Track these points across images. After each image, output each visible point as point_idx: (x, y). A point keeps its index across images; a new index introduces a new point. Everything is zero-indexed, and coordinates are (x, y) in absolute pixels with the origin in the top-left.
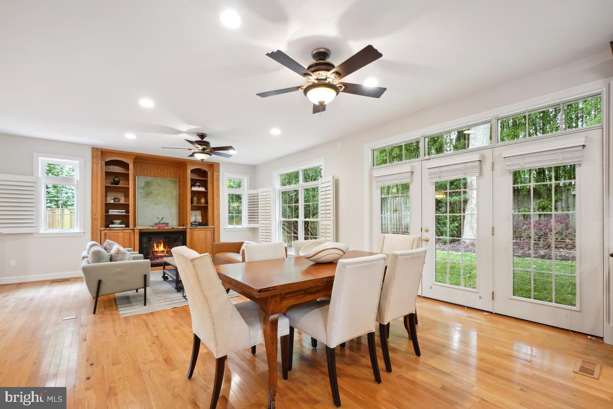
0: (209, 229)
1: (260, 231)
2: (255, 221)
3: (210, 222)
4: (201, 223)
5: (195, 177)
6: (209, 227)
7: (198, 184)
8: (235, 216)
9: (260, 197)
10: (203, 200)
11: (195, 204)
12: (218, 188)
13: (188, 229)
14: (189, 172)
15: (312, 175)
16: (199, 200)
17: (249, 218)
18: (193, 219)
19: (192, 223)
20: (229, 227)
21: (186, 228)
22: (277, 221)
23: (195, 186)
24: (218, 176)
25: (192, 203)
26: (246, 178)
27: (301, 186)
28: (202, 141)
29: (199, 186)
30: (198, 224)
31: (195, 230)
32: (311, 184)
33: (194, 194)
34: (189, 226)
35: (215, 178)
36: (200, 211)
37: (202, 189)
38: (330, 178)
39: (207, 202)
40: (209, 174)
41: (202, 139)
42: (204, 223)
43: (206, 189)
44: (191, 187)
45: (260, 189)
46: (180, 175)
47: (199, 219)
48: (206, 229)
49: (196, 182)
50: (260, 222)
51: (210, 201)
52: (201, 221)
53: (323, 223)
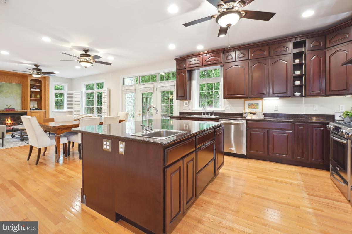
0: (42, 112)
1: (74, 113)
2: (71, 107)
3: (43, 108)
4: (37, 108)
5: (33, 83)
6: (42, 110)
7: (35, 87)
8: (59, 105)
9: (74, 95)
10: (38, 96)
11: (33, 98)
12: (48, 90)
13: (28, 112)
14: (29, 80)
15: (100, 86)
16: (36, 96)
17: (68, 106)
18: (32, 106)
19: (30, 108)
20: (55, 111)
21: (27, 111)
22: (84, 107)
23: (33, 88)
24: (48, 84)
25: (31, 97)
26: (66, 85)
27: (96, 90)
28: (37, 69)
29: (36, 88)
30: (35, 109)
31: (33, 112)
32: (100, 90)
33: (33, 93)
34: (29, 110)
35: (46, 84)
36: (36, 102)
37: (38, 90)
38: (106, 89)
39: (41, 97)
40: (42, 82)
41: (37, 67)
42: (39, 108)
43: (41, 90)
44: (31, 89)
45: (74, 91)
46: (23, 82)
47: (36, 106)
48: (40, 112)
49: (34, 86)
50: (74, 108)
51: (43, 97)
52: (37, 107)
53: (104, 108)
